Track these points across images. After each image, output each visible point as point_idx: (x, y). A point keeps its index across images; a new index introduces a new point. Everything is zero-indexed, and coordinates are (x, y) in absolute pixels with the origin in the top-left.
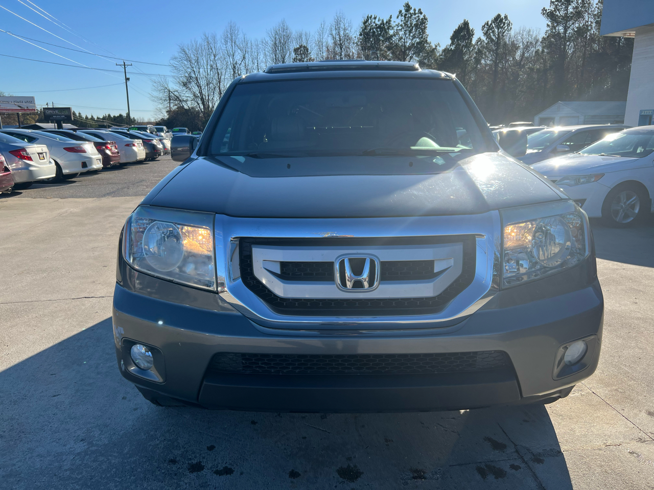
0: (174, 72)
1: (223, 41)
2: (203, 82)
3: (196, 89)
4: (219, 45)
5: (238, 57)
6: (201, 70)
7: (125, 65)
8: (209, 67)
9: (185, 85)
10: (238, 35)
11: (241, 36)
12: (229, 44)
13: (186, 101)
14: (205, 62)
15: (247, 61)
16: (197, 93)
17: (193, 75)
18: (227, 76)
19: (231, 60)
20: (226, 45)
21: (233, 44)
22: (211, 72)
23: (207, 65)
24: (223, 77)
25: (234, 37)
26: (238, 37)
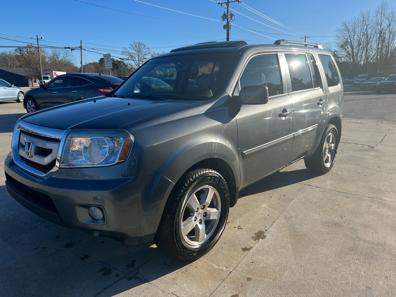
0: (336, 39)
1: (374, 15)
2: (355, 44)
3: (350, 49)
4: (371, 18)
5: (385, 25)
6: (356, 37)
7: (305, 38)
8: (362, 34)
9: (342, 47)
10: (387, 9)
11: (390, 10)
12: (379, 16)
13: (341, 58)
14: (359, 31)
15: (391, 27)
16: (350, 51)
17: (349, 40)
18: (374, 39)
19: (379, 27)
20: (376, 17)
21: (382, 16)
22: (363, 37)
23: (361, 32)
24: (371, 40)
25: (384, 11)
26: (387, 10)
